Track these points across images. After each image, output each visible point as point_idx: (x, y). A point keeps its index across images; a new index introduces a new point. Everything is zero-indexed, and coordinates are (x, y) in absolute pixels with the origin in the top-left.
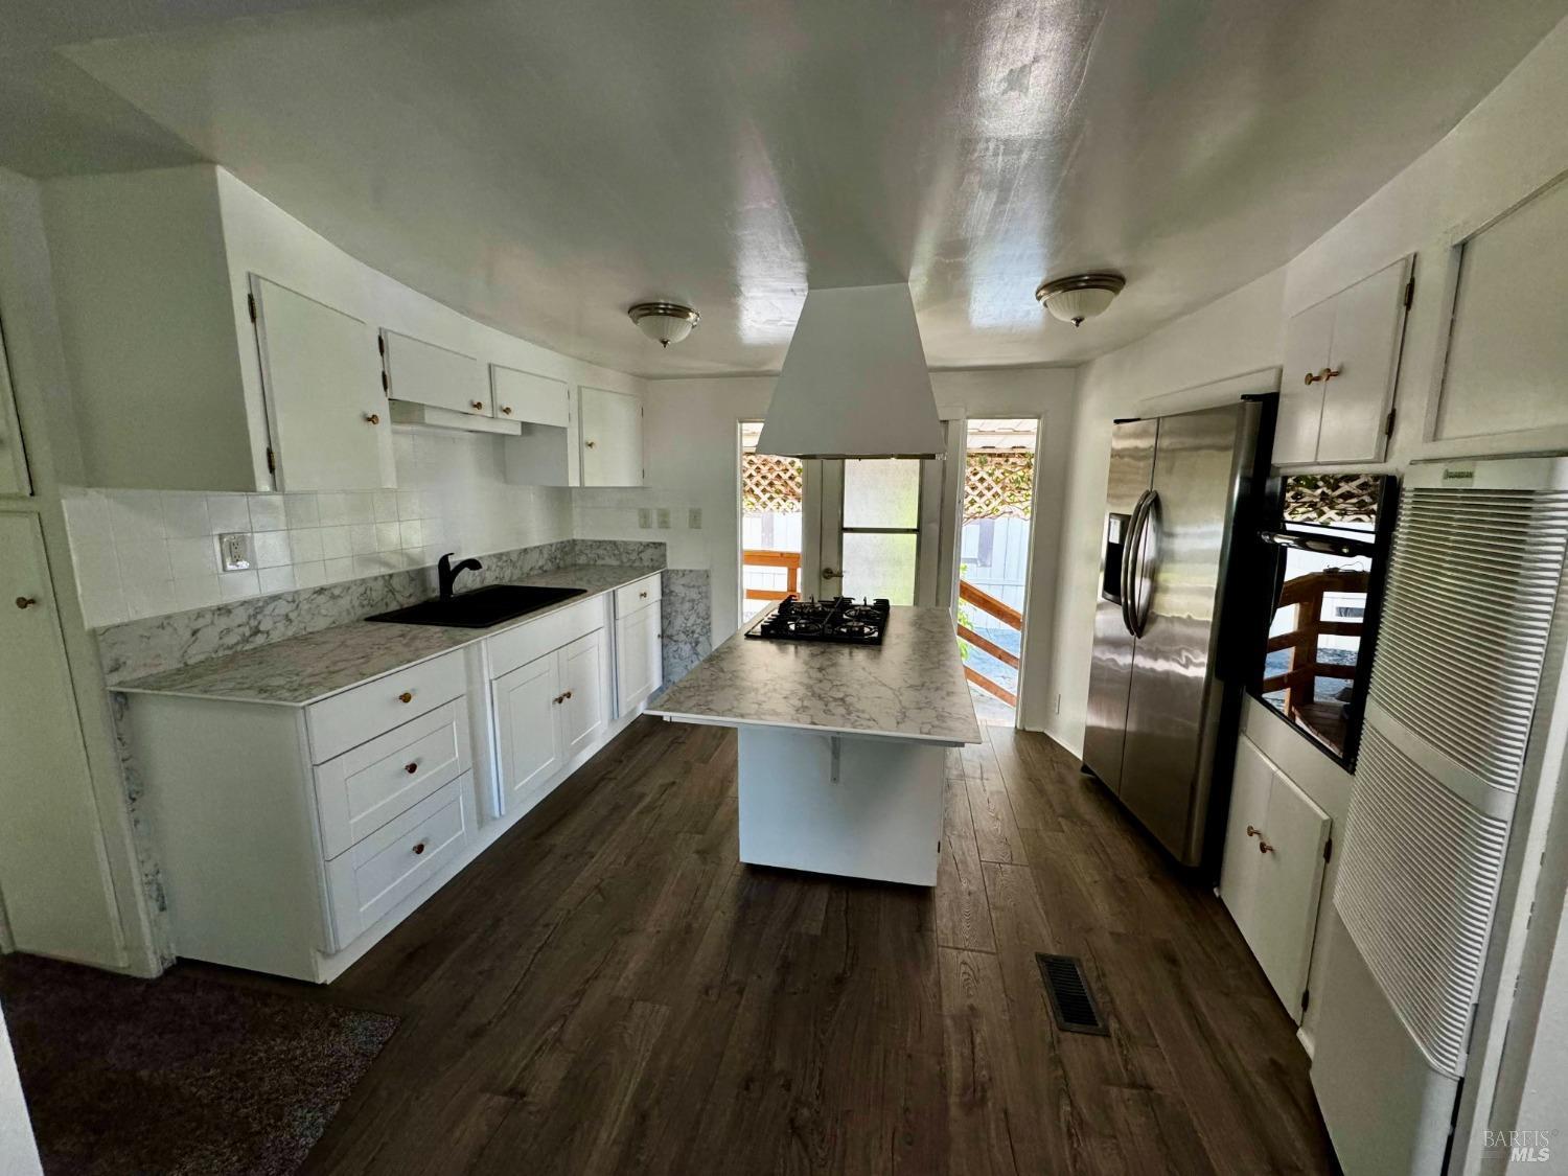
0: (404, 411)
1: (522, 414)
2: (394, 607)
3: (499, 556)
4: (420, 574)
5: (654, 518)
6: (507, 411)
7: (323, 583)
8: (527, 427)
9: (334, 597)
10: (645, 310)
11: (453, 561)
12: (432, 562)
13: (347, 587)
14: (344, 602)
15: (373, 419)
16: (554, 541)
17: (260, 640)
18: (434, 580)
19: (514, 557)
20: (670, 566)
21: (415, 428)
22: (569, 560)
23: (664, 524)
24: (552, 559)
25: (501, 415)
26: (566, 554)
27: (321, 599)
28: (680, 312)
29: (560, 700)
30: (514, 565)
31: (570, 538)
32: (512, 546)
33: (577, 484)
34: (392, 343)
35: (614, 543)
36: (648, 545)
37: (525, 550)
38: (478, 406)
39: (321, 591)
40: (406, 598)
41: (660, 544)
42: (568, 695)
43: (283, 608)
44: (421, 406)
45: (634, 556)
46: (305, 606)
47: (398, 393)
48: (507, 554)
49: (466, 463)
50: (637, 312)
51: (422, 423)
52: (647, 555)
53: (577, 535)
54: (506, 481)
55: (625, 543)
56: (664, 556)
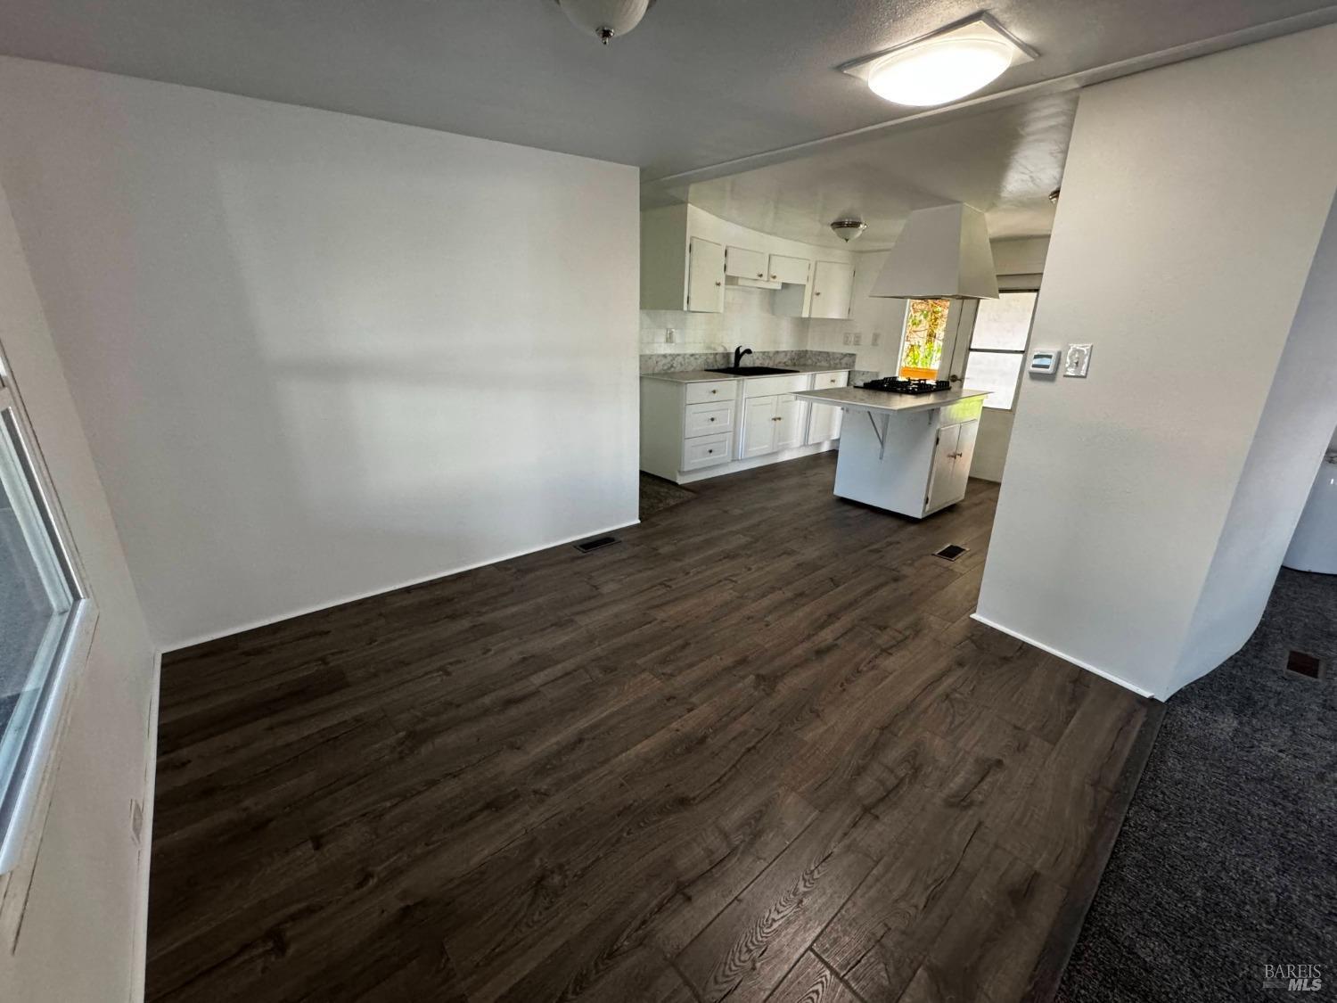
0: (731, 280)
1: (782, 279)
2: (716, 368)
3: (764, 353)
4: (727, 355)
5: (852, 339)
6: (774, 277)
7: (693, 352)
8: (785, 286)
9: (696, 359)
10: (838, 225)
11: (741, 350)
12: (733, 350)
13: (700, 355)
14: (699, 361)
15: (718, 284)
16: (794, 350)
17: (673, 369)
18: (733, 358)
19: (771, 355)
20: (857, 368)
21: (736, 287)
22: (802, 361)
23: (857, 343)
24: (792, 359)
25: (772, 279)
26: (802, 357)
27: (692, 359)
28: (855, 225)
29: (775, 419)
30: (770, 358)
31: (804, 349)
32: (771, 349)
33: (807, 316)
34: (729, 251)
35: (828, 353)
36: (846, 355)
37: (777, 352)
38: (761, 276)
39: (692, 355)
40: (721, 364)
41: (854, 355)
42: (780, 419)
43: (680, 359)
44: (738, 278)
45: (838, 361)
46: (687, 360)
47: (729, 273)
48: (768, 352)
49: (755, 305)
50: (835, 226)
51: (737, 284)
52: (845, 361)
53: (809, 348)
54: (773, 314)
55: (834, 353)
56: (854, 362)
